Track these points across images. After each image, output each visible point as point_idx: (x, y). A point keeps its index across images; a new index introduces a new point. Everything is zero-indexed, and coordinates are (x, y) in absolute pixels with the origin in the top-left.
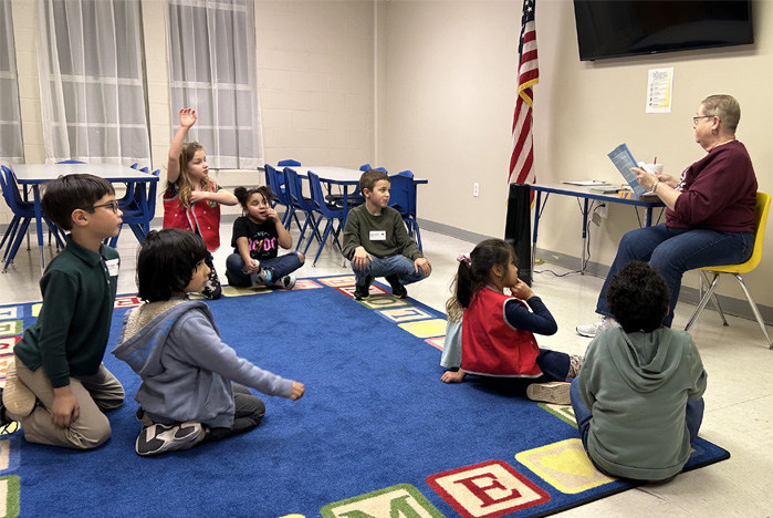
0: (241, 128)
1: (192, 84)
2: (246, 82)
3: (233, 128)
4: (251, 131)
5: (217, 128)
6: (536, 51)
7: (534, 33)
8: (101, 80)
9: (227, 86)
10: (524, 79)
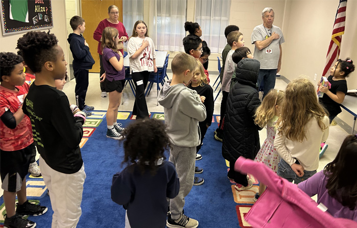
0: (221, 35)
1: (203, 17)
2: (226, 16)
3: (218, 35)
5: (211, 35)
6: (345, 17)
7: (345, 7)
9: (217, 18)
10: (335, 31)
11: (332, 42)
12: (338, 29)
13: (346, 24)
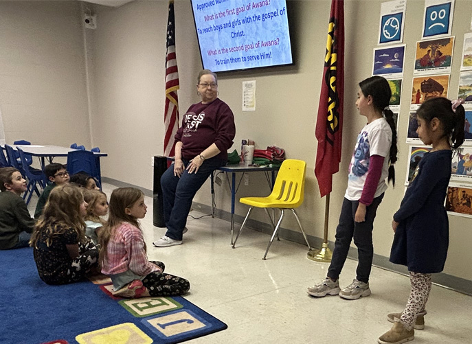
6: (177, 66)
7: (174, 54)
10: (169, 85)
11: (168, 101)
12: (172, 81)
13: (180, 75)
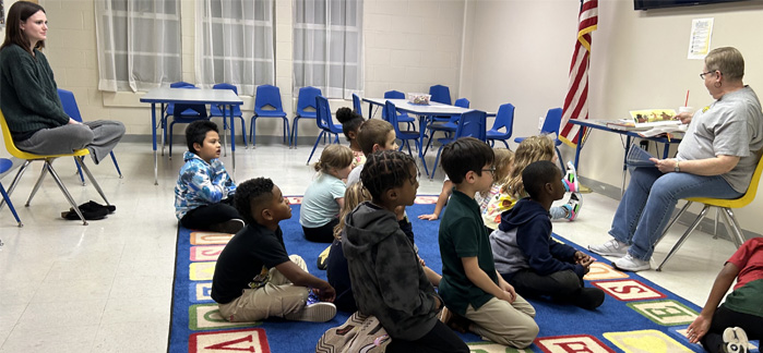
0: (347, 64)
1: (310, 26)
2: (354, 24)
3: (341, 64)
4: (356, 67)
5: (328, 63)
8: (243, 22)
9: (338, 28)
10: (583, 25)
11: (578, 45)
12: (587, 20)
